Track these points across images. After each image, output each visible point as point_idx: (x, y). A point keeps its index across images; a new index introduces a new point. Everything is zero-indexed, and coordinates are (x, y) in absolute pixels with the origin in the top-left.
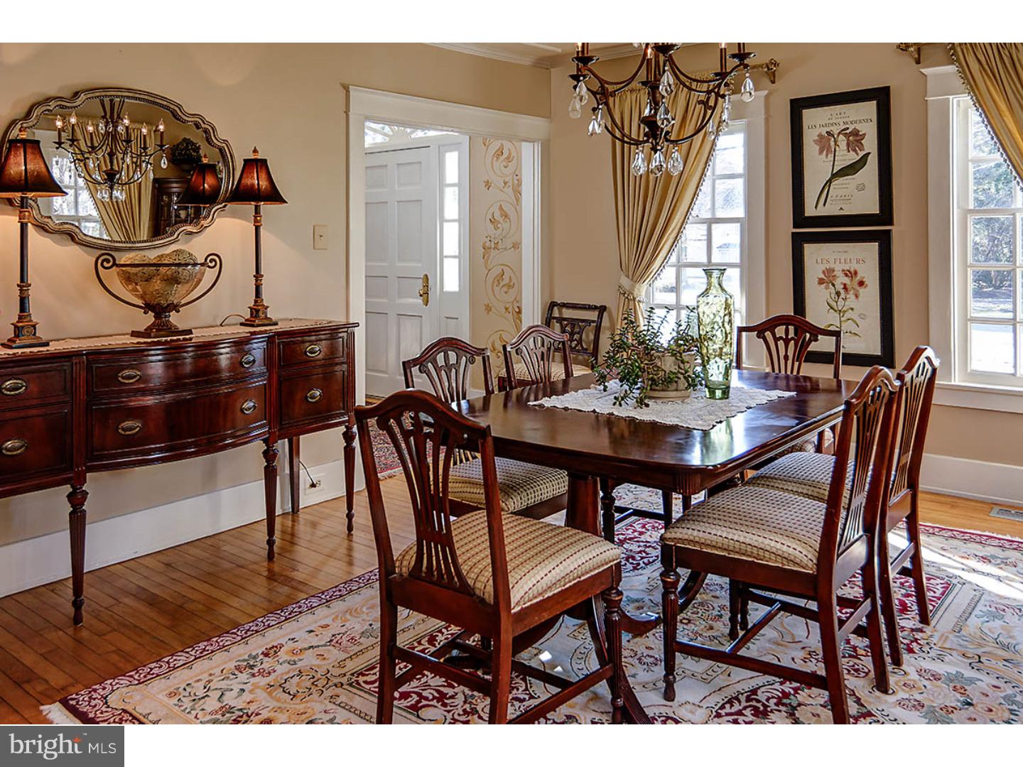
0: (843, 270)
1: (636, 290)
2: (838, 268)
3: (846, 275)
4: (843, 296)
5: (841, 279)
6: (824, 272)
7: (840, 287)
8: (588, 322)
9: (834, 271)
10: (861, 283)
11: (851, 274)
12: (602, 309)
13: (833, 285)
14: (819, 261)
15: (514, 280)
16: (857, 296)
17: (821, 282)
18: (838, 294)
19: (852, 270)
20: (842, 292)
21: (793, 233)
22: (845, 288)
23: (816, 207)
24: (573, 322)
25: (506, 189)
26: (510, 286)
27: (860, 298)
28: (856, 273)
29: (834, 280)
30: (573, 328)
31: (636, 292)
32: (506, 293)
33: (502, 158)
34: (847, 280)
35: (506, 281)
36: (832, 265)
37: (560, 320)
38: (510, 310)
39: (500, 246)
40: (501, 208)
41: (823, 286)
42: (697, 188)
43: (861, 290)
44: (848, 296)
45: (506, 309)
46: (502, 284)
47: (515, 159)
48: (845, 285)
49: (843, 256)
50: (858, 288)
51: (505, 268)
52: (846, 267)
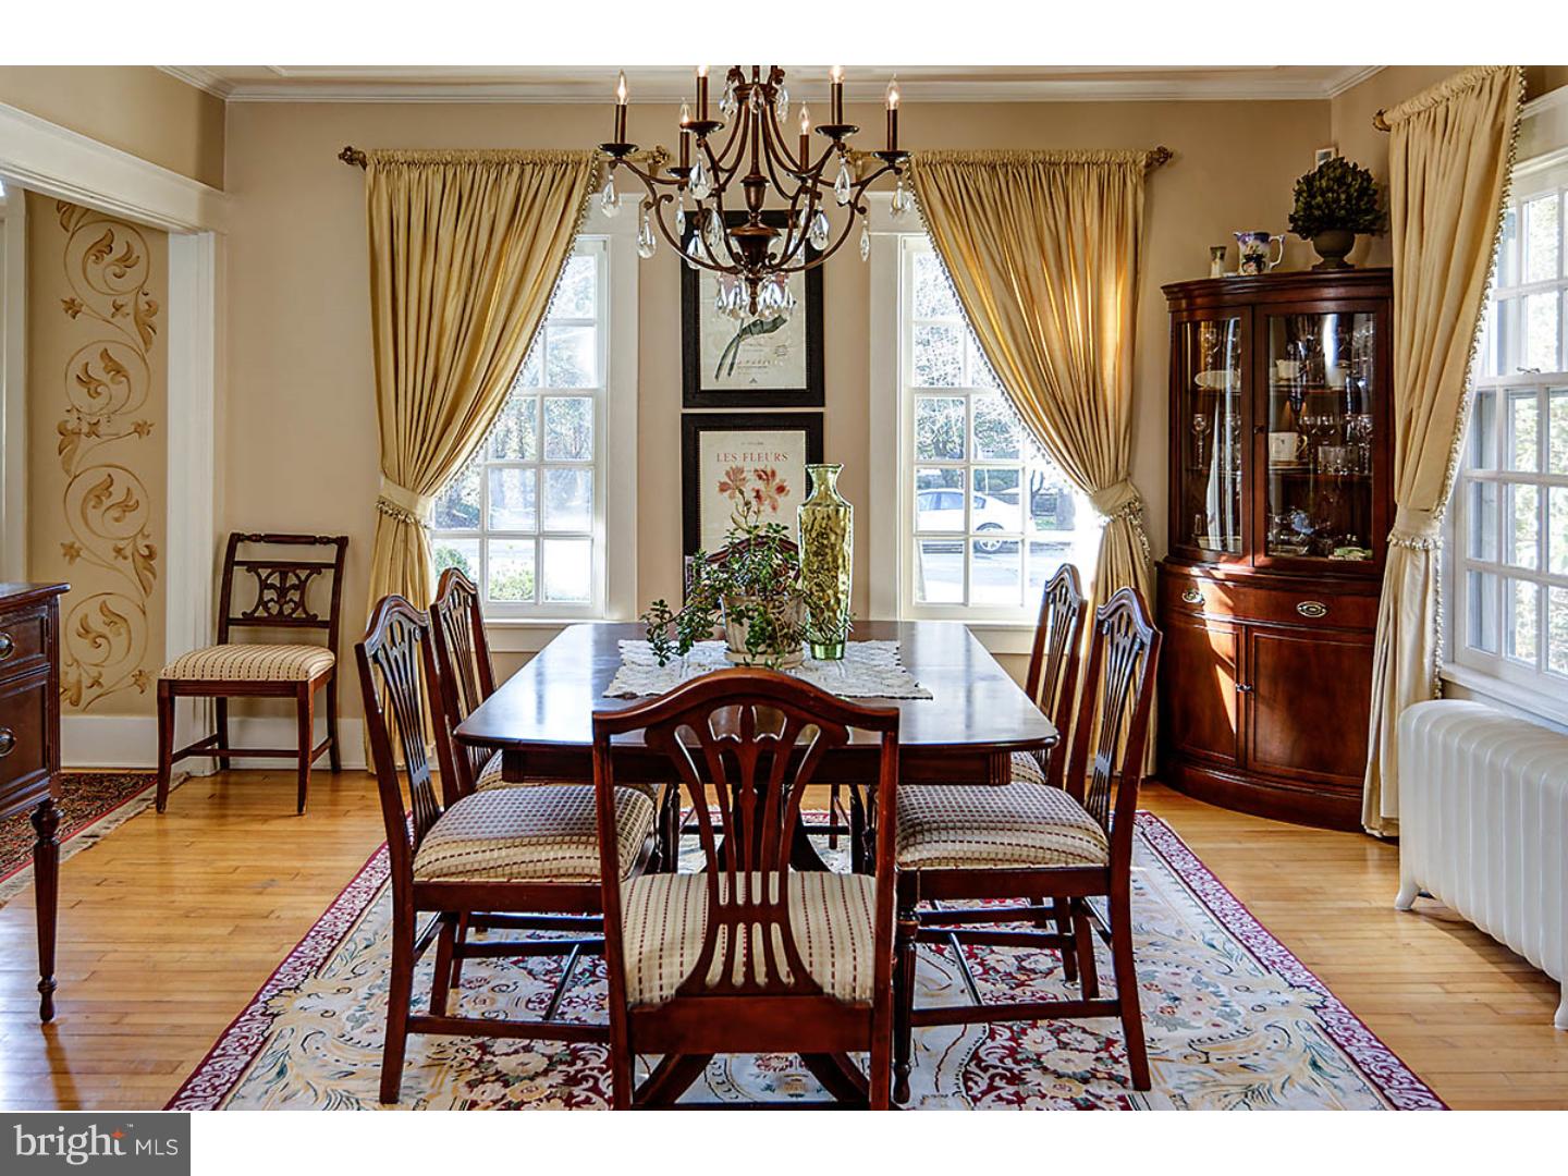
0: (756, 471)
1: (419, 507)
2: (749, 467)
3: (760, 477)
4: (754, 507)
5: (752, 484)
6: (728, 474)
7: (750, 495)
8: (316, 568)
9: (743, 472)
10: (781, 489)
11: (765, 476)
12: (342, 543)
13: (742, 493)
14: (722, 457)
15: (137, 495)
16: (774, 508)
17: (723, 488)
18: (747, 504)
19: (769, 471)
20: (754, 502)
21: (683, 415)
22: (758, 496)
23: (717, 377)
24: (284, 568)
25: (118, 319)
26: (126, 507)
27: (778, 510)
28: (773, 473)
29: (743, 485)
30: (283, 578)
31: (419, 511)
32: (117, 520)
33: (108, 258)
34: (760, 485)
35: (118, 494)
36: (739, 463)
37: (253, 567)
38: (128, 552)
39: (102, 429)
40: (105, 354)
41: (727, 494)
42: (531, 338)
43: (781, 499)
44: (762, 508)
45: (119, 551)
46: (107, 503)
47: (143, 260)
48: (758, 492)
49: (756, 450)
50: (777, 497)
51: (110, 470)
52: (760, 466)
